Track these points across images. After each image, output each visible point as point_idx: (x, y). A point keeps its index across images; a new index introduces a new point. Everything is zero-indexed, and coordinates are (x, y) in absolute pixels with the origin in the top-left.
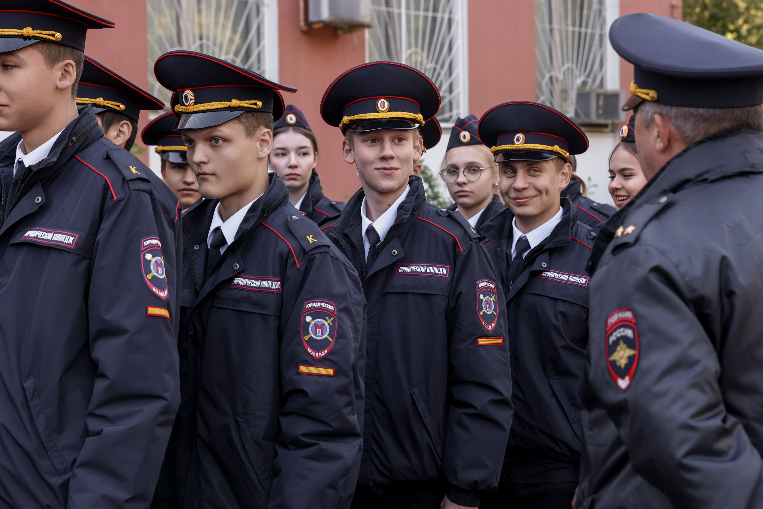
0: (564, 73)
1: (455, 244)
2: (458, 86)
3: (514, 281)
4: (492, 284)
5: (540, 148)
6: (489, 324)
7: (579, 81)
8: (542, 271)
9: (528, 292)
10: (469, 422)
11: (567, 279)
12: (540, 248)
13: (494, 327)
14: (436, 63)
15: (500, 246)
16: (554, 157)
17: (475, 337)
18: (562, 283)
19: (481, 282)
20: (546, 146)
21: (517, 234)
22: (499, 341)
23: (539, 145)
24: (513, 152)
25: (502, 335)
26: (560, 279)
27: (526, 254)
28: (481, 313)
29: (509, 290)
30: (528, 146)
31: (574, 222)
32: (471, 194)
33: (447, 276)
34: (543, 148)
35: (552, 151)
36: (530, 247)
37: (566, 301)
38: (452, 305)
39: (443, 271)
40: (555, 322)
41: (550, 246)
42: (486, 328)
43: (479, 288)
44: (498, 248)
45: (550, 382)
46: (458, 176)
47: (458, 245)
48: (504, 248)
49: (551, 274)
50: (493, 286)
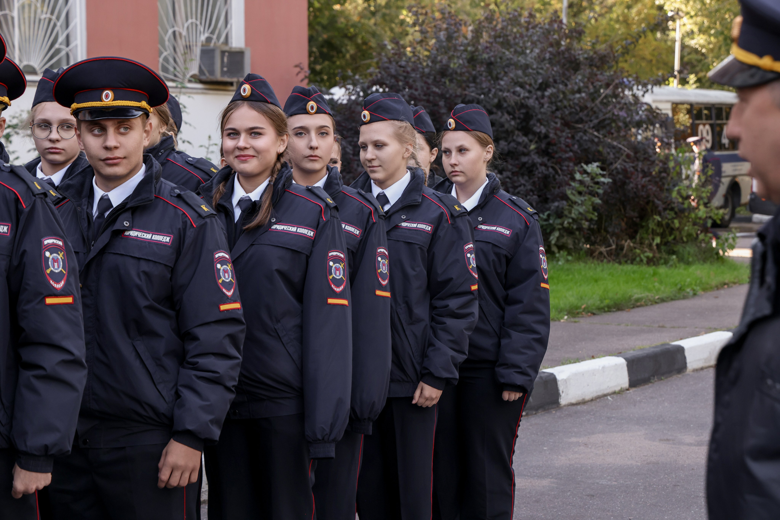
0: (188, 28)
1: (17, 200)
2: (76, 39)
3: (95, 240)
4: (60, 240)
5: (130, 105)
6: (58, 282)
7: (203, 38)
8: (124, 231)
9: (110, 252)
10: (38, 384)
11: (150, 237)
12: (123, 207)
13: (63, 285)
14: (52, 13)
15: (80, 205)
16: (140, 113)
17: (42, 296)
18: (145, 242)
19: (47, 239)
20: (135, 102)
21: (99, 193)
22: (69, 300)
23: (128, 102)
24: (103, 110)
25: (72, 293)
26: (143, 238)
27: (108, 213)
28: (48, 271)
29: (90, 250)
30: (117, 103)
31: (157, 179)
32: (63, 151)
33: (8, 235)
34: (132, 105)
35: (139, 107)
36: (112, 206)
37: (149, 260)
38: (15, 263)
39: (3, 229)
40: (137, 281)
41: (132, 204)
42: (53, 287)
43: (45, 245)
44: (78, 208)
45: (134, 344)
46: (51, 132)
47: (20, 202)
48: (85, 207)
49: (133, 233)
50: (60, 243)
